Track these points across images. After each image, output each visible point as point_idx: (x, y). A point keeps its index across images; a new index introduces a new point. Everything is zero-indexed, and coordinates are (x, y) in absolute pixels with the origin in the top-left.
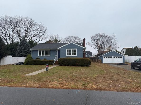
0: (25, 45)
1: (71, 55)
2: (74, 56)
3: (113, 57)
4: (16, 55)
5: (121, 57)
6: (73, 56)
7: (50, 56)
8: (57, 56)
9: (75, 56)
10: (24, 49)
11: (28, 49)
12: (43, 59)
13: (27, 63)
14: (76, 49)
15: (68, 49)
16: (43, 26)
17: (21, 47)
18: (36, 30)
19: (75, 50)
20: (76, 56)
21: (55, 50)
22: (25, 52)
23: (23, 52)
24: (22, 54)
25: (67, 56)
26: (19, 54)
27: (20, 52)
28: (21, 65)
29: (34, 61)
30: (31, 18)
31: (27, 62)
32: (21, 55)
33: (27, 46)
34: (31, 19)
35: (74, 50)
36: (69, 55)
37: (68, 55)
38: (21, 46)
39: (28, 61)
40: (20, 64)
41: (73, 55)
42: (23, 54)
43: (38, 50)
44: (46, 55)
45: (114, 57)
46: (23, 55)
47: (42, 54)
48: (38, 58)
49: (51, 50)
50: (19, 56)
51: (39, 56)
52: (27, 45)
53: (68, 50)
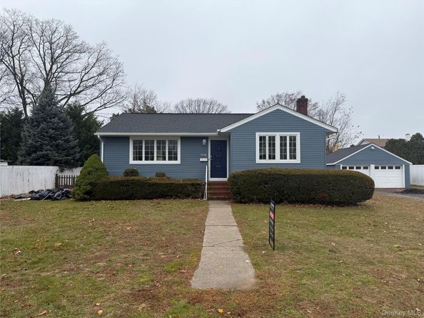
0: (56, 120)
1: (278, 160)
2: (288, 161)
3: (373, 166)
4: (20, 158)
5: (397, 168)
6: (284, 161)
7: (178, 162)
8: (209, 162)
9: (293, 161)
10: (50, 137)
11: (67, 135)
12: (153, 175)
13: (88, 193)
14: (298, 135)
15: (263, 134)
16: (113, 55)
17: (39, 130)
18: (86, 69)
19: (293, 139)
20: (298, 160)
21: (201, 138)
22: (57, 146)
23: (49, 147)
24: (43, 156)
25: (258, 161)
26: (30, 155)
27: (36, 149)
28: (56, 199)
29: (120, 183)
30: (67, 23)
31: (89, 188)
32: (37, 159)
33: (61, 124)
34: (68, 30)
35: (290, 137)
36: (270, 158)
37: (265, 158)
38: (39, 123)
39: (90, 184)
40: (50, 198)
41: (286, 158)
42: (47, 155)
43: (127, 138)
44: (152, 159)
45: (377, 168)
46: (49, 160)
47: (146, 153)
48: (132, 172)
49: (183, 138)
50: (31, 164)
51: (132, 162)
52: (62, 122)
53: (265, 137)
